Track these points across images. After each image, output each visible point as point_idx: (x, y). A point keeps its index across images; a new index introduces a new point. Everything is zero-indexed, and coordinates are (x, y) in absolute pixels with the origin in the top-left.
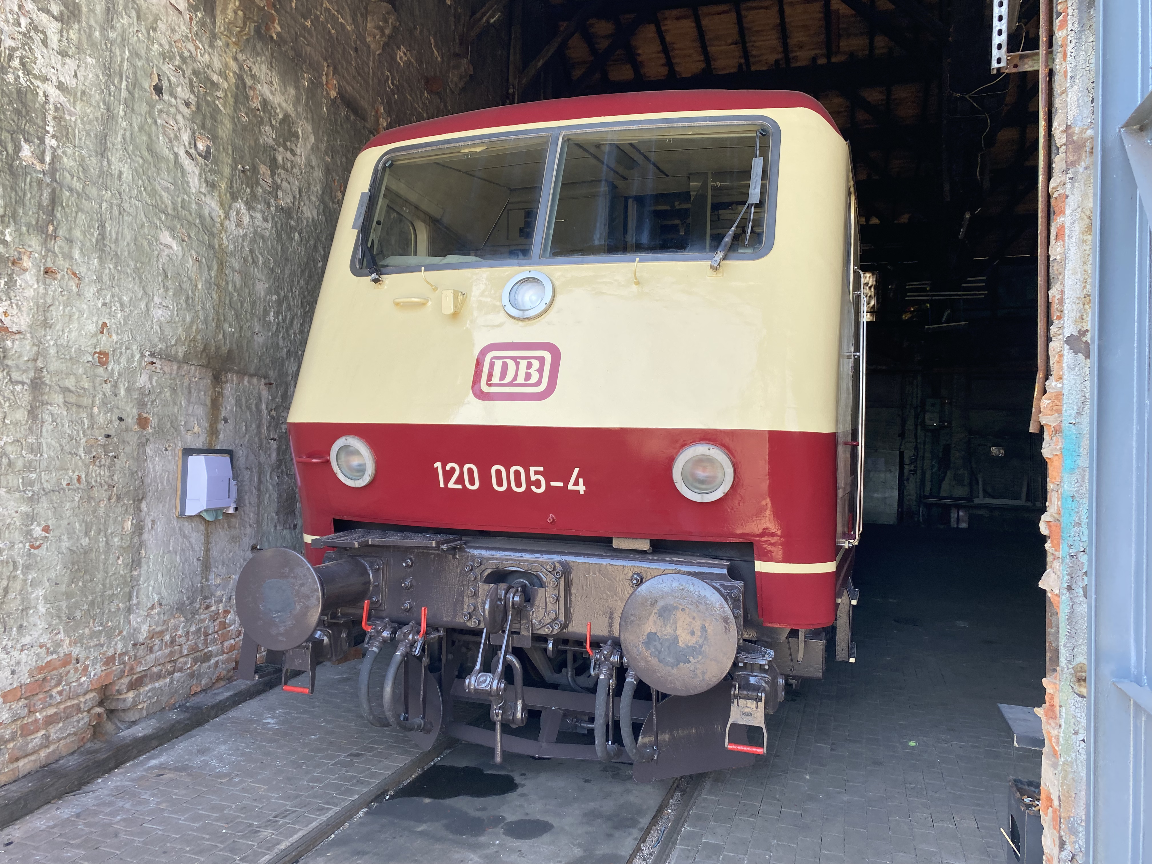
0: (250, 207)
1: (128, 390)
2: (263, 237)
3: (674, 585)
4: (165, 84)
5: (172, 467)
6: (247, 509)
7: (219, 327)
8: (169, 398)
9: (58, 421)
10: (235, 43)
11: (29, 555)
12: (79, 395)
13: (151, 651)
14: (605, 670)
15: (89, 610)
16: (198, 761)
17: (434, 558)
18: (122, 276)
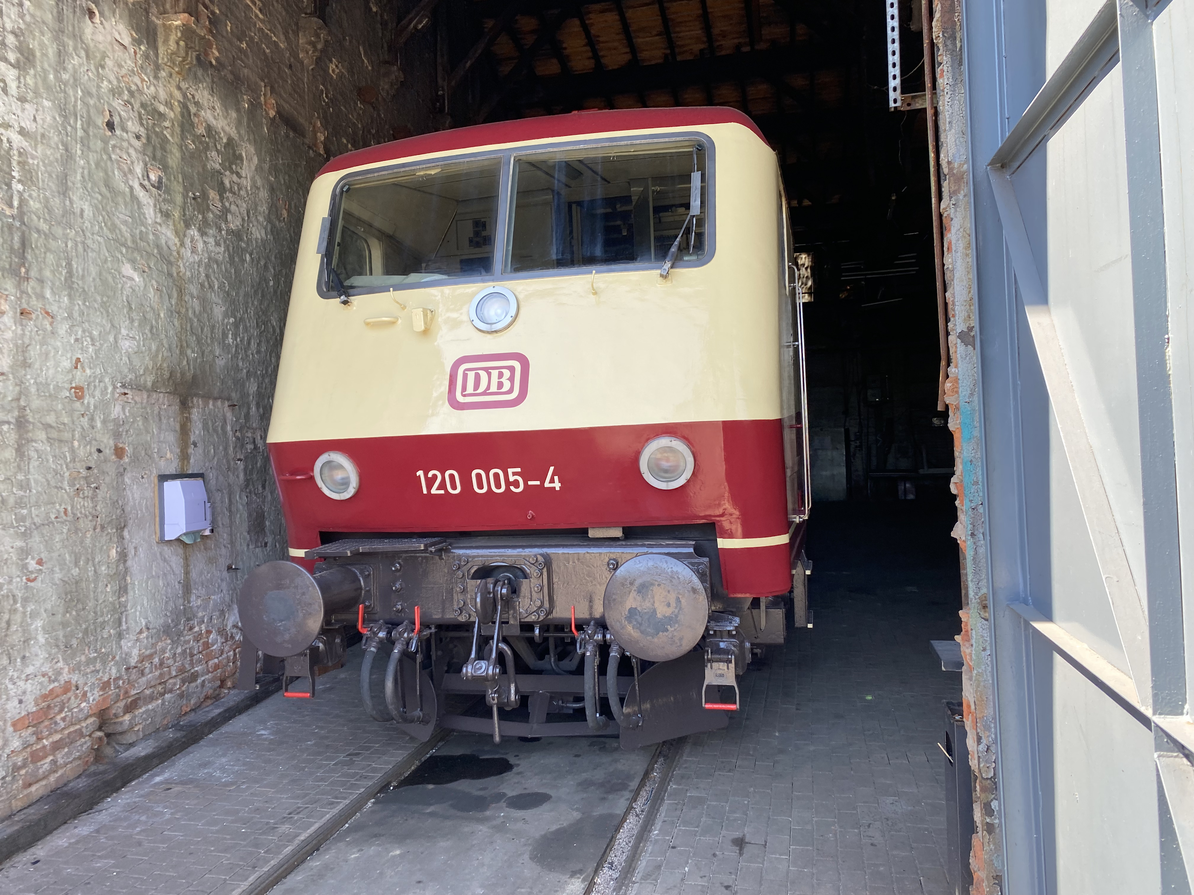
0: (203, 234)
1: (104, 422)
2: (216, 262)
3: (649, 565)
4: (116, 120)
5: (149, 494)
6: (220, 529)
7: (182, 353)
8: (142, 427)
9: (43, 456)
10: (178, 73)
11: (26, 588)
12: (60, 431)
13: (143, 674)
14: (590, 647)
15: (83, 638)
16: (202, 773)
17: (422, 561)
18: (91, 311)
